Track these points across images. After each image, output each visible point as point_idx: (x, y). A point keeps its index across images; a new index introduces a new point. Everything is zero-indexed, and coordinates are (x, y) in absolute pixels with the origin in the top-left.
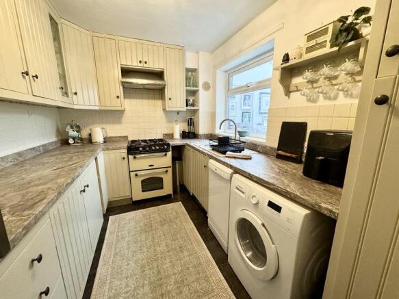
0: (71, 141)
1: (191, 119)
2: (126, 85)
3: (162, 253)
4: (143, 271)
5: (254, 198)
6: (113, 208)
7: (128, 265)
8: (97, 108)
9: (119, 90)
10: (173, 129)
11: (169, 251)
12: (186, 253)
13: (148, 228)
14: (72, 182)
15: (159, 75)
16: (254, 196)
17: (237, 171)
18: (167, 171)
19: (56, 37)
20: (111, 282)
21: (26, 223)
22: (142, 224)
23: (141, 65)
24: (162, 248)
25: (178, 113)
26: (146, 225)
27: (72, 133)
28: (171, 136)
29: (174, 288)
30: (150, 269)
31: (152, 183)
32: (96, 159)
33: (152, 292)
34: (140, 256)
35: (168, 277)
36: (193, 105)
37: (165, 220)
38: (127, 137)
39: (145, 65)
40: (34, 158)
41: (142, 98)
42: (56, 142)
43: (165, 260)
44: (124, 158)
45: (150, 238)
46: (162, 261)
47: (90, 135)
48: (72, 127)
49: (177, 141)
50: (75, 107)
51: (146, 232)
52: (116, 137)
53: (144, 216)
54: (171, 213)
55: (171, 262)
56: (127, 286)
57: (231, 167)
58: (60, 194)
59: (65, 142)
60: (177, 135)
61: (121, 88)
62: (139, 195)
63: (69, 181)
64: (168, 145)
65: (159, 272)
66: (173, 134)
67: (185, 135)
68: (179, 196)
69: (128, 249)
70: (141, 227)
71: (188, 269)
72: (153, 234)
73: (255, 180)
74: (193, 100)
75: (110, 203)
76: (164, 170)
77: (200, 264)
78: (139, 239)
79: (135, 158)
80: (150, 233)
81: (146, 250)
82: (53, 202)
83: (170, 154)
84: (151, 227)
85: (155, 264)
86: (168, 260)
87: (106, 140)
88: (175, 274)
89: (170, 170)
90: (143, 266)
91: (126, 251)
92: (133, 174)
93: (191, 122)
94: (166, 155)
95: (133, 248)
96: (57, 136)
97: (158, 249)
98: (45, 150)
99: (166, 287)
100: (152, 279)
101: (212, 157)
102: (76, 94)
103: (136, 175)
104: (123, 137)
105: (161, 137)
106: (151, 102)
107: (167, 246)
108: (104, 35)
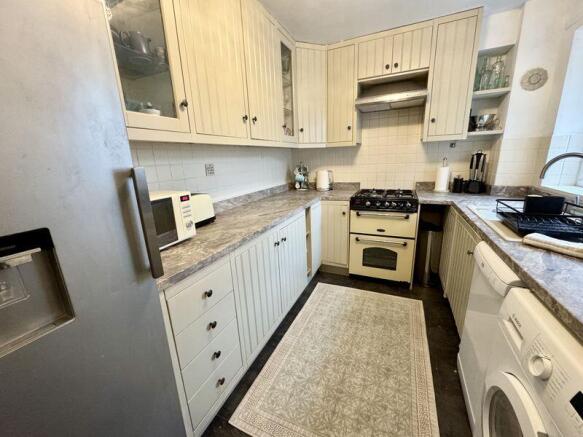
0: (297, 186)
1: (479, 155)
2: (364, 109)
3: (357, 360)
4: (325, 367)
5: (538, 362)
6: (325, 275)
7: (313, 348)
8: (324, 146)
9: (352, 117)
10: (435, 173)
11: (368, 364)
12: (391, 382)
13: (355, 317)
14: (262, 232)
15: (419, 80)
16: (538, 358)
17: (526, 282)
18: (405, 245)
19: (287, 68)
20: (290, 355)
21: (203, 259)
22: (349, 308)
23: (388, 71)
24: (361, 354)
25: (453, 144)
26: (352, 312)
27: (299, 177)
28: (430, 187)
29: (353, 417)
30: (334, 370)
31: (379, 256)
32: (308, 210)
33: (323, 399)
34: (329, 346)
35: (351, 396)
36: (489, 126)
37: (383, 318)
38: (359, 184)
39: (395, 70)
40: (259, 201)
41: (388, 125)
42: (284, 186)
43: (358, 371)
44: (344, 213)
45: (351, 332)
46: (352, 369)
47: (316, 180)
48: (300, 170)
49: (441, 195)
50: (300, 146)
51: (350, 320)
52: (345, 184)
53: (357, 299)
54: (397, 312)
55: (364, 380)
56: (303, 370)
57: (516, 269)
58: (244, 241)
59: (292, 187)
60: (442, 186)
61: (356, 113)
62: (357, 268)
63: (259, 230)
64: (415, 202)
65: (342, 381)
66: (434, 184)
67: (459, 186)
68: (425, 291)
69: (321, 330)
70: (346, 311)
71: (385, 408)
72: (357, 329)
73: (566, 320)
74: (492, 116)
75: (322, 266)
76: (402, 241)
77: (409, 415)
78: (337, 325)
79: (358, 215)
80: (355, 325)
81: (339, 344)
82: (234, 248)
83: (415, 217)
84: (360, 318)
85: (342, 368)
86: (360, 375)
87: (332, 187)
88: (362, 400)
89: (412, 244)
90: (328, 361)
91: (318, 331)
92: (353, 237)
93: (477, 161)
94: (407, 218)
95: (325, 333)
96: (287, 179)
97: (354, 350)
98: (272, 195)
99: (343, 407)
100: (332, 384)
101: (485, 238)
102: (302, 130)
103: (357, 239)
104: (354, 184)
105: (410, 187)
106: (403, 129)
107: (369, 355)
108: (342, 44)
